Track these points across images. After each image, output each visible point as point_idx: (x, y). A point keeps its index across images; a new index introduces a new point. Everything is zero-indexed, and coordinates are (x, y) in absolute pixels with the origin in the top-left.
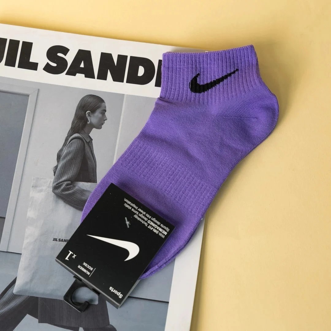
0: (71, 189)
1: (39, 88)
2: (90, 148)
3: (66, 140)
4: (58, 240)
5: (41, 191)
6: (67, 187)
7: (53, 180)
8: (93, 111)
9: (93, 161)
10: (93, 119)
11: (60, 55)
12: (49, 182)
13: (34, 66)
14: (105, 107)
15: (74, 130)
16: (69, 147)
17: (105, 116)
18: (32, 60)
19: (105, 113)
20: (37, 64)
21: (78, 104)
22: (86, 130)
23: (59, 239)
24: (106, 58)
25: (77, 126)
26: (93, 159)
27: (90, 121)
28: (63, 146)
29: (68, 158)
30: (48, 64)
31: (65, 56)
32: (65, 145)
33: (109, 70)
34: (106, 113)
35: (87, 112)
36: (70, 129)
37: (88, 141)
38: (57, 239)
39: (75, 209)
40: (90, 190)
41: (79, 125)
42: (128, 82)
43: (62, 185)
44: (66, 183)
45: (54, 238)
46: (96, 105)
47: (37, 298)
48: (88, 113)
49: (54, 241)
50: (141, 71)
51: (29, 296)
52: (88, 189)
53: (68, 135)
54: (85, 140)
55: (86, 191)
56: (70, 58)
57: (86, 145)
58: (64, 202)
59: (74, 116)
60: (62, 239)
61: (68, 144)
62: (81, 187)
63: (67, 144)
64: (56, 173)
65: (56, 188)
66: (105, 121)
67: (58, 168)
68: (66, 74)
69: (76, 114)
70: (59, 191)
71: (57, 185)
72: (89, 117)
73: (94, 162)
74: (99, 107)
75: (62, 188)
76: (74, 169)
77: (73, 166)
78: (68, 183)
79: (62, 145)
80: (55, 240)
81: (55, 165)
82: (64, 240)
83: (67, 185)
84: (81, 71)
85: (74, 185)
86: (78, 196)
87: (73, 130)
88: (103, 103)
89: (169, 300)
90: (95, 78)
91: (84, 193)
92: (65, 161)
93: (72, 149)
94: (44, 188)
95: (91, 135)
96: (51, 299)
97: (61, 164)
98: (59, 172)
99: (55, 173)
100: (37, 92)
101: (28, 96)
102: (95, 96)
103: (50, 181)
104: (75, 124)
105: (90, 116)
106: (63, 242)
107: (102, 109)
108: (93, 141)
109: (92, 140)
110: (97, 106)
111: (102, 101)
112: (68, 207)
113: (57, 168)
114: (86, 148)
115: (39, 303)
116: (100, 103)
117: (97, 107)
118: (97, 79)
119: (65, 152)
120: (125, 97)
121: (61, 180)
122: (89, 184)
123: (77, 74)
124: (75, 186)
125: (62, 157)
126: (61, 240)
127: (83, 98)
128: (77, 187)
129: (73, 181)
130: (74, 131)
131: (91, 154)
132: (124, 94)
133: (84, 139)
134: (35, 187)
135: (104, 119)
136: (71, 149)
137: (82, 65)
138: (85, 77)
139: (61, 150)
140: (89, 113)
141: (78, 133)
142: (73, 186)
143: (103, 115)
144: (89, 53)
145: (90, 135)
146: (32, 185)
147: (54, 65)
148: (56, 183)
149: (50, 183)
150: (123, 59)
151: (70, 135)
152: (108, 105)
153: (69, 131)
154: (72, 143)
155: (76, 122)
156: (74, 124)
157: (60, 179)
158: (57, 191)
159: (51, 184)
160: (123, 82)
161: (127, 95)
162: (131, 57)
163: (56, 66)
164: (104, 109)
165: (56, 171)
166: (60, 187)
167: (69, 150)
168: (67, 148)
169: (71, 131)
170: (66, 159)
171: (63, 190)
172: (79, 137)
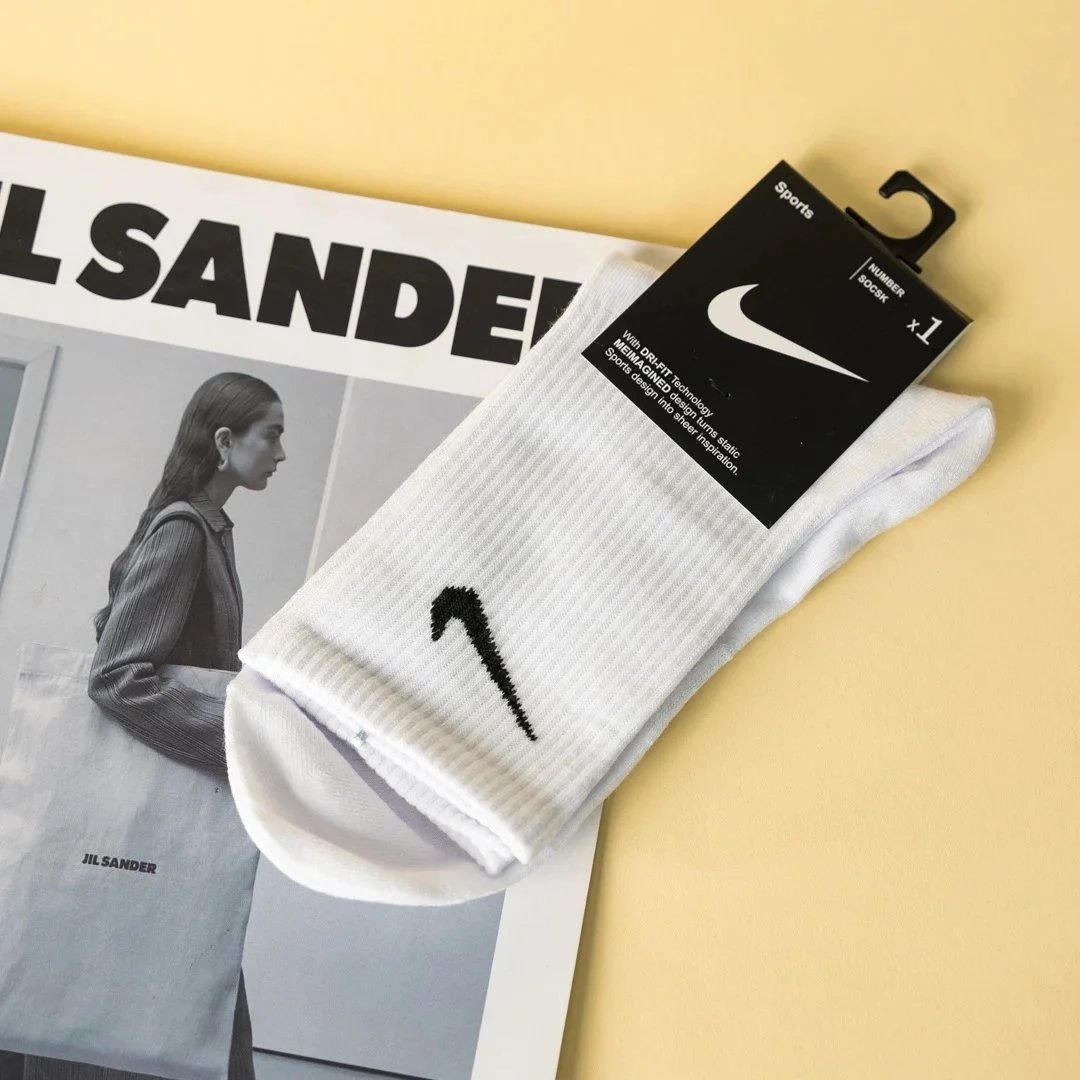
0: (153, 690)
1: (59, 345)
2: (225, 553)
3: (145, 521)
4: (99, 861)
5: (50, 691)
6: (140, 681)
8: (239, 428)
9: (232, 597)
10: (237, 455)
11: (135, 234)
12: (79, 662)
14: (281, 417)
15: (173, 487)
16: (153, 547)
17: (280, 448)
18: (41, 247)
19: (278, 437)
20: (56, 263)
21: (192, 402)
22: (213, 489)
23: (105, 859)
24: (290, 252)
25: (182, 476)
26: (231, 590)
27: (229, 459)
28: (133, 541)
29: (148, 583)
30: (93, 263)
32: (138, 537)
33: (298, 294)
34: (284, 439)
35: (217, 434)
36: (159, 486)
38: (96, 857)
41: (190, 474)
42: (361, 334)
43: (122, 674)
44: (135, 668)
45: (87, 856)
48: (220, 434)
49: (86, 864)
50: (407, 301)
53: (150, 503)
54: (208, 525)
55: (204, 697)
56: (168, 247)
57: (210, 541)
58: (128, 731)
59: (176, 443)
60: (115, 859)
61: (148, 538)
62: (187, 684)
63: (146, 537)
64: (104, 632)
65: (101, 683)
66: (279, 464)
67: (113, 615)
68: (154, 301)
69: (181, 438)
70: (112, 692)
71: (104, 672)
72: (225, 448)
73: (234, 603)
74: (259, 416)
75: (123, 682)
76: (167, 623)
77: (164, 610)
78: (143, 669)
80: (91, 859)
81: (103, 607)
82: (122, 861)
83: (140, 674)
84: (205, 292)
85: (164, 676)
86: (177, 713)
87: (169, 489)
88: (275, 404)
90: (247, 316)
91: (197, 703)
92: (137, 592)
93: (161, 552)
94: (63, 681)
95: (228, 508)
97: (124, 601)
98: (115, 630)
99: (100, 631)
100: (54, 351)
101: (22, 368)
102: (248, 377)
103: (84, 659)
104: (175, 469)
105: (227, 444)
106: (117, 867)
107: (272, 423)
108: (233, 531)
109: (230, 525)
110: (252, 412)
111: (271, 395)
112: (140, 748)
113: (110, 613)
114: (209, 551)
116: (262, 404)
117: (254, 415)
118: (260, 319)
119: (139, 562)
120: (349, 386)
121: (119, 658)
122: (215, 674)
123: (192, 304)
124: (165, 680)
125: (127, 579)
126: (110, 861)
128: (172, 685)
129: (160, 661)
130: (169, 494)
131: (225, 574)
132: (346, 377)
133: (205, 521)
134: (29, 676)
135: (275, 455)
136: (158, 556)
137: (209, 274)
139: (125, 557)
140: (225, 436)
141: (185, 499)
142: (161, 678)
143: (273, 442)
144: (234, 231)
145: (225, 508)
146: (20, 671)
147: (115, 267)
148: (101, 668)
149: (82, 667)
150: (345, 256)
151: (157, 504)
152: (290, 409)
153: (156, 493)
154: (161, 535)
155: (179, 462)
156: (173, 472)
158: (104, 695)
159: (85, 668)
160: (343, 333)
161: (357, 380)
162: (376, 254)
163: (123, 272)
164: (277, 422)
165: (104, 625)
166: (116, 678)
167: (152, 557)
168: (144, 549)
169: (160, 492)
170: (143, 584)
171: (125, 693)
172: (189, 513)
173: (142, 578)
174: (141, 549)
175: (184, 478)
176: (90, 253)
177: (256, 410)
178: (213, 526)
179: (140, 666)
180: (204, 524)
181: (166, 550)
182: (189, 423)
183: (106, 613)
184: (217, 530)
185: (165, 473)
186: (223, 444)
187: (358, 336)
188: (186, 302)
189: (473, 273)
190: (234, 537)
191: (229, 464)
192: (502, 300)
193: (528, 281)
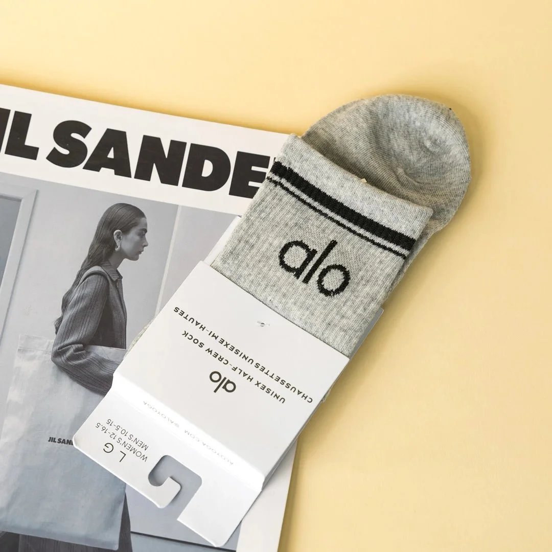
0: (84, 357)
1: (37, 189)
2: (118, 291)
3: (79, 276)
4: (57, 440)
5: (32, 358)
6: (77, 353)
7: (53, 341)
8: (126, 230)
9: (122, 313)
10: (125, 243)
11: (75, 136)
12: (47, 344)
13: (32, 153)
14: (146, 225)
16: (83, 288)
17: (145, 239)
18: (29, 142)
19: (144, 235)
20: (37, 149)
21: (102, 218)
22: (112, 260)
23: (59, 440)
24: (151, 144)
26: (121, 309)
27: (121, 246)
28: (73, 285)
29: (81, 305)
30: (55, 149)
31: (84, 138)
32: (76, 283)
33: (154, 165)
34: (147, 235)
35: (114, 233)
36: (86, 259)
37: (114, 279)
38: (55, 438)
39: (88, 391)
40: (114, 360)
41: (102, 252)
42: (185, 185)
43: (68, 350)
44: (74, 347)
45: (50, 438)
46: (131, 221)
47: (17, 536)
48: (116, 233)
49: (50, 442)
50: (208, 169)
51: (3, 532)
52: (112, 359)
54: (110, 278)
55: (108, 361)
56: (91, 142)
57: (111, 285)
58: (71, 377)
60: (64, 440)
62: (100, 355)
63: (80, 283)
64: (59, 329)
65: (58, 354)
66: (145, 248)
67: (63, 321)
68: (84, 168)
69: (97, 235)
70: (62, 359)
71: (59, 349)
72: (119, 240)
73: (123, 315)
74: (135, 225)
75: (68, 354)
76: (90, 325)
77: (88, 319)
79: (72, 283)
80: (52, 440)
81: (59, 317)
82: (68, 440)
83: (77, 350)
84: (109, 164)
85: (89, 351)
86: (95, 369)
87: (91, 260)
88: (143, 219)
89: (236, 547)
90: (129, 176)
91: (104, 364)
92: (75, 310)
94: (39, 353)
96: (41, 538)
97: (69, 314)
98: (64, 328)
99: (57, 329)
100: (35, 193)
101: (20, 201)
102: (130, 205)
103: (49, 343)
104: (95, 249)
105: (120, 238)
106: (65, 443)
107: (141, 228)
108: (122, 280)
109: (121, 277)
111: (140, 214)
112: (76, 386)
113: (62, 320)
114: (111, 290)
115: (20, 544)
116: (137, 218)
117: (133, 224)
118: (135, 177)
119: (76, 295)
120: (179, 210)
121: (67, 342)
122: (114, 350)
123: (103, 169)
124: (88, 353)
125: (70, 303)
126: (62, 441)
127: (111, 208)
128: (92, 355)
129: (87, 343)
130: (92, 262)
131: (118, 301)
132: (178, 206)
133: (109, 276)
134: (22, 351)
135: (143, 243)
136: (86, 292)
137: (111, 155)
138: (116, 174)
139: (70, 293)
140: (120, 233)
141: (99, 264)
142: (87, 352)
143: (142, 237)
144: (123, 134)
145: (118, 269)
146: (18, 348)
147: (65, 152)
148: (59, 346)
149: (48, 346)
150: (178, 147)
151: (84, 268)
152: (150, 221)
153: (85, 262)
154: (87, 282)
155: (96, 247)
156: (93, 251)
157: (64, 341)
158: (59, 360)
160: (176, 184)
161: (183, 207)
162: (193, 145)
163: (68, 155)
164: (144, 228)
165: (59, 326)
166: (64, 352)
167: (83, 292)
168: (79, 289)
169: (87, 261)
170: (78, 307)
171: (69, 359)
172: (101, 272)
173: (78, 304)
174: (78, 289)
175: (98, 254)
176: (53, 145)
177: (133, 222)
178: (112, 278)
179: (77, 346)
180: (108, 277)
181: (89, 289)
182: (101, 228)
183: (60, 320)
184: (114, 280)
185: (89, 252)
186: (117, 237)
187: (183, 186)
188: (100, 169)
189: (240, 155)
190: (123, 283)
191: (121, 248)
192: (254, 168)
193: (267, 159)
